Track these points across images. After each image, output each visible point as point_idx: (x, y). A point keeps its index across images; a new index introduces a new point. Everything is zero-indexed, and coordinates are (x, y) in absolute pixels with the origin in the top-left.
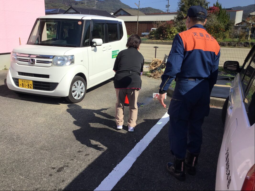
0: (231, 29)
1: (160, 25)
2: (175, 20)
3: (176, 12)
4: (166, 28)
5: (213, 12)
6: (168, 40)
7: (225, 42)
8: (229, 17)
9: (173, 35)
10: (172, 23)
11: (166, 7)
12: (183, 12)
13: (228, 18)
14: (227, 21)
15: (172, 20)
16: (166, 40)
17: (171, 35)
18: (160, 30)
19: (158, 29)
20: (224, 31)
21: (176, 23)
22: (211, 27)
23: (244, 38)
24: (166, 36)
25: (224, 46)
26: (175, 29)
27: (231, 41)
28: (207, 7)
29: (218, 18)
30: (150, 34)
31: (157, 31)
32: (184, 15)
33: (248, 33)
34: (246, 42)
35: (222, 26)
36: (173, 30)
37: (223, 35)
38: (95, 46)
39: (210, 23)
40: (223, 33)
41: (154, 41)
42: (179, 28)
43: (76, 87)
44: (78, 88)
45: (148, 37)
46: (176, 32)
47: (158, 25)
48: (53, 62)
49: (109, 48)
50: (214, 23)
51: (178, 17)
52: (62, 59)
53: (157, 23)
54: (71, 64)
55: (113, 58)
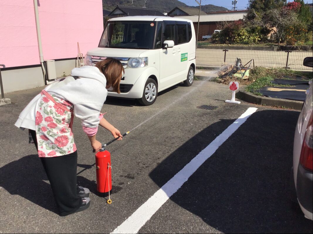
1: (225, 26)
2: (244, 20)
3: (245, 9)
4: (233, 29)
5: (293, 8)
6: (236, 44)
7: (308, 46)
9: (242, 38)
10: (241, 23)
11: (232, 4)
12: (254, 10)
14: (310, 19)
15: (240, 20)
16: (234, 44)
17: (240, 37)
18: (225, 32)
19: (224, 31)
21: (246, 23)
22: (290, 27)
24: (232, 40)
25: (306, 50)
26: (244, 31)
28: (285, 3)
29: (299, 16)
30: (213, 37)
31: (223, 33)
32: (255, 14)
35: (305, 26)
36: (241, 32)
37: (306, 37)
38: (166, 48)
39: (288, 22)
40: (305, 34)
41: (218, 45)
42: (249, 29)
43: (148, 89)
44: (150, 90)
45: (210, 41)
46: (246, 34)
47: (223, 26)
48: (129, 64)
49: (178, 51)
50: (294, 22)
51: (248, 15)
52: (137, 61)
53: (222, 24)
54: (145, 65)
55: (181, 61)
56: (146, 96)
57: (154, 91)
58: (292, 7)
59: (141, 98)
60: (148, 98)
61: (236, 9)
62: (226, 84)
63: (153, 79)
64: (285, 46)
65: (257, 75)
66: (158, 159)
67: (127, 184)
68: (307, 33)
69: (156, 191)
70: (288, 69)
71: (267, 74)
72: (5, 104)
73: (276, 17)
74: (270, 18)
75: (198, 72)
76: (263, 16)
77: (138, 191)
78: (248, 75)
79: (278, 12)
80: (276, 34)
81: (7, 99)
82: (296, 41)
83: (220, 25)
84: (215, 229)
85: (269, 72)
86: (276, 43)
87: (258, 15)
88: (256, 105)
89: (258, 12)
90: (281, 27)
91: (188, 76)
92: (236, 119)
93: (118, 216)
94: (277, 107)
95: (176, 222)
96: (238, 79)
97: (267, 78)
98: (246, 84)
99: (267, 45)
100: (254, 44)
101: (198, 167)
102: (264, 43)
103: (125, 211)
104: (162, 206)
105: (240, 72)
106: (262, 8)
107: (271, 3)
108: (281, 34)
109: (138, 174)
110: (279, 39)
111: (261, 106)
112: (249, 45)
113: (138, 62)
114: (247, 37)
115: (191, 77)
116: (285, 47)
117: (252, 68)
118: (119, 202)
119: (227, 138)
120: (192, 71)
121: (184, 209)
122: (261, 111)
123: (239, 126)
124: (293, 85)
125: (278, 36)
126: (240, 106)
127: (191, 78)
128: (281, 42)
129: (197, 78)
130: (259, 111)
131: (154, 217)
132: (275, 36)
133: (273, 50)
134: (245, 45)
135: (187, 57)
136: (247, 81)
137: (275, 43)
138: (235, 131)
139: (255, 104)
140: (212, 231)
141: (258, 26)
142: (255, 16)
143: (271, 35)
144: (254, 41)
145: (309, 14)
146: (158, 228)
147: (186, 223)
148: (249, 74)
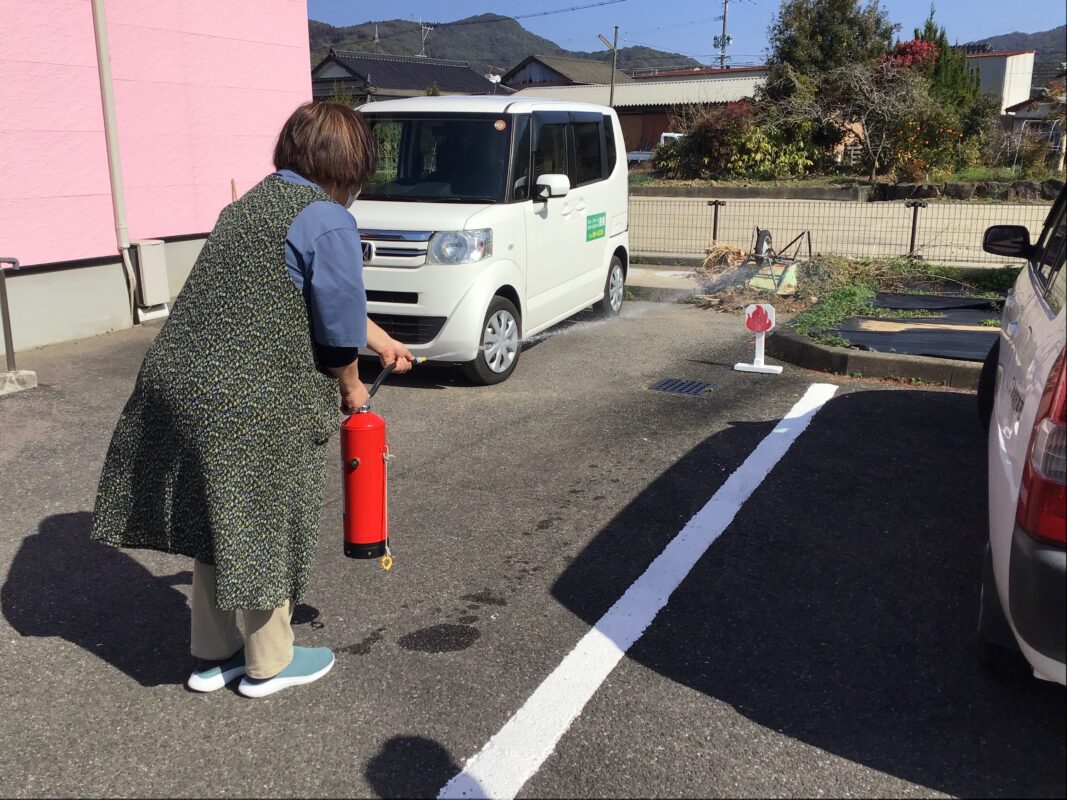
0: (986, 129)
1: (697, 121)
2: (757, 99)
3: (762, 63)
4: (724, 132)
5: (914, 61)
6: (734, 179)
7: (965, 183)
8: (978, 80)
9: (754, 159)
10: (748, 111)
11: (715, 46)
12: (790, 67)
13: (974, 86)
14: (969, 96)
15: (745, 100)
16: (726, 180)
17: (746, 157)
18: (698, 140)
19: (692, 136)
20: (959, 137)
21: (763, 109)
22: (908, 122)
23: (1040, 163)
24: (722, 165)
25: (961, 198)
26: (758, 135)
27: (989, 179)
28: (886, 43)
29: (933, 86)
30: (660, 158)
31: (689, 144)
32: (794, 79)
33: (1056, 144)
34: (1051, 182)
35: (953, 118)
36: (750, 139)
37: (958, 156)
38: (544, 200)
39: (901, 106)
40: (955, 146)
41: (675, 183)
42: (775, 131)
43: (494, 332)
44: (499, 335)
45: (649, 170)
46: (765, 145)
47: (689, 118)
48: (432, 252)
49: (578, 207)
50: (920, 104)
51: (769, 84)
52: (456, 241)
53: (687, 114)
54: (483, 256)
55: (588, 239)
56: (488, 353)
57: (510, 338)
58: (910, 57)
59: (473, 361)
60: (492, 361)
61: (726, 62)
62: (725, 311)
63: (507, 298)
64: (892, 184)
65: (823, 280)
66: (566, 544)
67: (489, 619)
68: (962, 143)
69: (582, 636)
70: (915, 261)
71: (855, 277)
72: (20, 388)
73: (861, 90)
74: (843, 94)
75: (636, 275)
76: (818, 87)
77: (527, 638)
78: (794, 282)
79: (868, 74)
80: (861, 143)
81: (23, 373)
82: (927, 170)
83: (681, 116)
84: (773, 733)
85: (859, 270)
86: (864, 174)
87: (804, 83)
88: (831, 377)
89: (802, 74)
90: (878, 122)
91: (608, 287)
92: (779, 421)
93: (486, 710)
94: (896, 380)
95: (660, 720)
96: (765, 295)
97: (855, 289)
98: (788, 312)
99: (836, 182)
100: (792, 179)
101: (691, 567)
102: (826, 174)
103: (502, 695)
104: (609, 676)
105: (769, 273)
106: (814, 61)
107: (845, 44)
108: (878, 146)
109: (513, 591)
110: (874, 163)
111: (846, 379)
112: (778, 184)
113: (460, 243)
114: (768, 157)
115: (615, 291)
116: (894, 188)
117: (804, 260)
118: (477, 671)
119: (763, 478)
120: (618, 271)
121: (674, 684)
122: (849, 394)
123: (791, 442)
124: (938, 310)
125: (868, 154)
126: (782, 379)
127: (617, 292)
128: (879, 172)
129: (635, 293)
130: (844, 396)
131: (591, 708)
132: (859, 152)
133: (855, 197)
134: (763, 181)
135: (603, 227)
136: (792, 299)
137: (861, 175)
138: (783, 458)
139: (828, 375)
140: (767, 738)
141: (806, 120)
142: (794, 86)
143: (846, 149)
144: (793, 168)
145: (964, 79)
146: (610, 738)
147: (687, 719)
148: (798, 278)
